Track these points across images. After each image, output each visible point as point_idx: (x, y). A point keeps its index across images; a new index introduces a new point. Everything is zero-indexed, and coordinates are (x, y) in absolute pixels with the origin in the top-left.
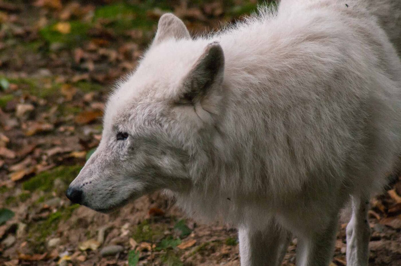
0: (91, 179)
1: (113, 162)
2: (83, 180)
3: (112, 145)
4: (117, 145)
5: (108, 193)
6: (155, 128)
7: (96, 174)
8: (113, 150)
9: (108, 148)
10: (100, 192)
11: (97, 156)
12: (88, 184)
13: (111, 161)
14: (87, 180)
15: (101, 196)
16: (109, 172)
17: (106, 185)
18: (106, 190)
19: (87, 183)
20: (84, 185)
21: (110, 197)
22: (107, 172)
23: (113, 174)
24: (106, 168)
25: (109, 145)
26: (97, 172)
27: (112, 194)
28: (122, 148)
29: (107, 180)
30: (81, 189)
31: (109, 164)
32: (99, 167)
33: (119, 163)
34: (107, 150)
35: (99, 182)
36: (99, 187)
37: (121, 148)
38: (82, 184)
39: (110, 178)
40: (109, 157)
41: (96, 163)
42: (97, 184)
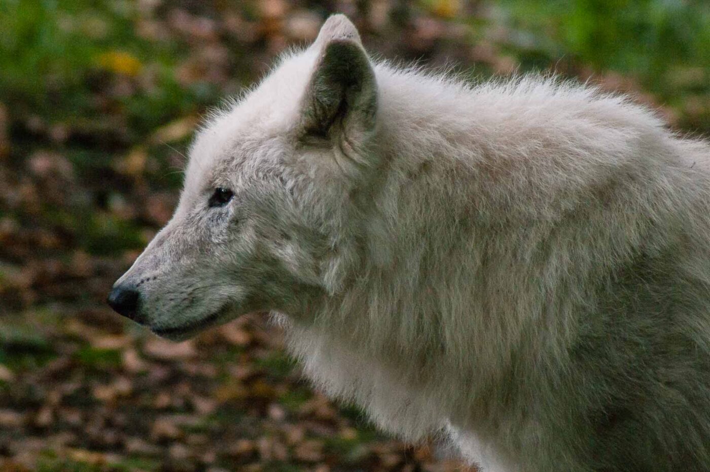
0: (157, 272)
1: (198, 244)
2: (140, 274)
3: (198, 215)
4: (209, 216)
5: (185, 299)
6: (273, 184)
7: (166, 263)
8: (200, 224)
9: (190, 221)
10: (172, 296)
11: (169, 234)
12: (151, 281)
13: (194, 242)
14: (148, 274)
15: (173, 303)
16: (189, 262)
17: (182, 284)
18: (182, 293)
19: (148, 280)
20: (142, 282)
21: (188, 307)
22: (185, 261)
23: (196, 265)
24: (185, 255)
25: (193, 215)
26: (168, 261)
27: (193, 301)
28: (217, 221)
29: (185, 276)
30: (138, 288)
31: (191, 248)
32: (172, 251)
33: (209, 248)
34: (188, 224)
35: (169, 278)
36: (170, 286)
37: (215, 221)
38: (138, 281)
39: (190, 273)
40: (191, 236)
41: (166, 246)
42: (165, 282)
